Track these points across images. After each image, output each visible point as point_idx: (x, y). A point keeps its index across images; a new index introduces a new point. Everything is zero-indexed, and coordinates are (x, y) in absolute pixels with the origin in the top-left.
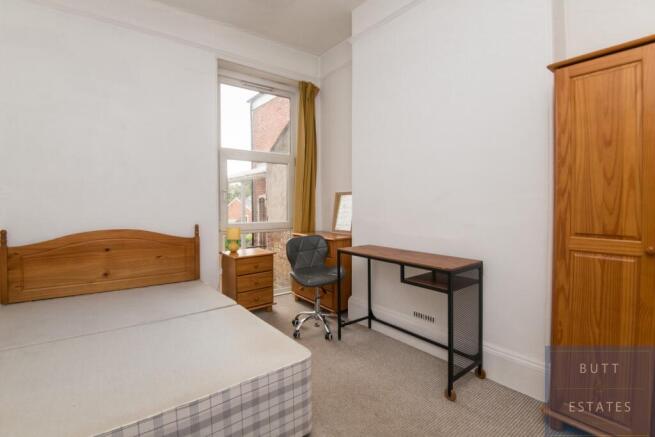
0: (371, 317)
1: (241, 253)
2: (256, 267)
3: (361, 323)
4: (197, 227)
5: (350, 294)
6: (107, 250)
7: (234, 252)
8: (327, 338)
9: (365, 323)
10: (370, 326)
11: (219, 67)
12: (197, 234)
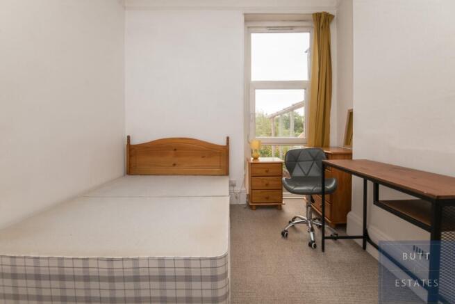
0: (366, 237)
1: (261, 160)
2: (267, 171)
3: (357, 240)
4: (228, 138)
5: (350, 210)
6: (175, 150)
7: (256, 158)
8: (310, 245)
9: (360, 242)
10: (364, 247)
11: (246, 21)
12: (228, 143)
